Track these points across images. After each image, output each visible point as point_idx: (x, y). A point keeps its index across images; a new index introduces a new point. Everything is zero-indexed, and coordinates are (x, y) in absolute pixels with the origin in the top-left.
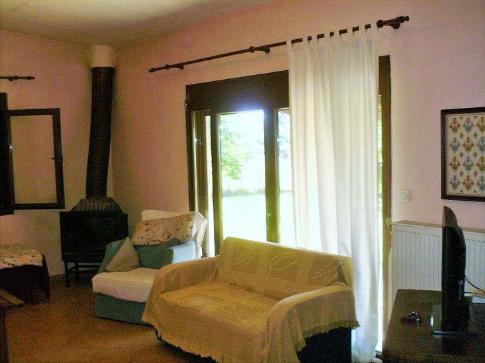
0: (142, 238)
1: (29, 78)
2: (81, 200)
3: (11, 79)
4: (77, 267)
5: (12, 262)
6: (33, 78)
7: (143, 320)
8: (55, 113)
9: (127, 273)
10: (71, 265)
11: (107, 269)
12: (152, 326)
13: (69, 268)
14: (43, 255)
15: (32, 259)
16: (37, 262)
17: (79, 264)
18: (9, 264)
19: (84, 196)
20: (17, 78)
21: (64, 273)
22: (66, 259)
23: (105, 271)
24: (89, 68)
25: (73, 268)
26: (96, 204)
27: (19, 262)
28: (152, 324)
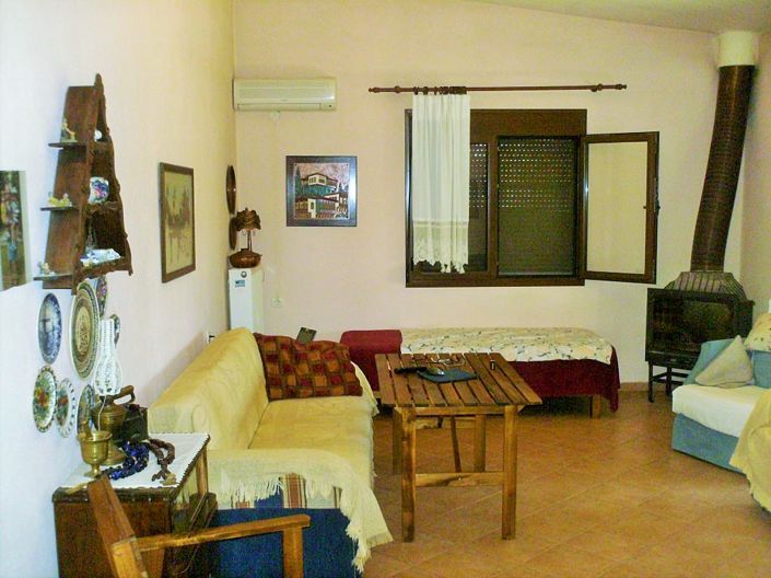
0: (762, 339)
1: (619, 87)
2: (682, 274)
3: (594, 89)
4: (669, 374)
5: (569, 353)
6: (625, 87)
7: (731, 463)
8: (652, 139)
9: (727, 390)
10: (659, 370)
11: (697, 380)
12: (745, 475)
13: (654, 375)
14: (613, 349)
15: (595, 351)
16: (604, 357)
17: (674, 370)
18: (563, 355)
19: (687, 267)
20: (600, 87)
21: (647, 380)
22: (652, 360)
23: (694, 383)
24: (715, 67)
25: (663, 375)
26: (704, 281)
27: (578, 355)
28: (744, 472)
